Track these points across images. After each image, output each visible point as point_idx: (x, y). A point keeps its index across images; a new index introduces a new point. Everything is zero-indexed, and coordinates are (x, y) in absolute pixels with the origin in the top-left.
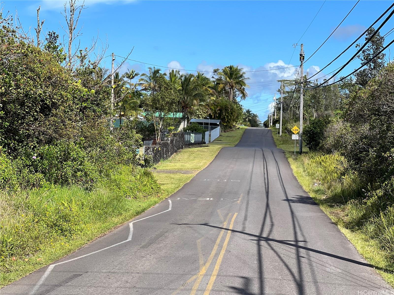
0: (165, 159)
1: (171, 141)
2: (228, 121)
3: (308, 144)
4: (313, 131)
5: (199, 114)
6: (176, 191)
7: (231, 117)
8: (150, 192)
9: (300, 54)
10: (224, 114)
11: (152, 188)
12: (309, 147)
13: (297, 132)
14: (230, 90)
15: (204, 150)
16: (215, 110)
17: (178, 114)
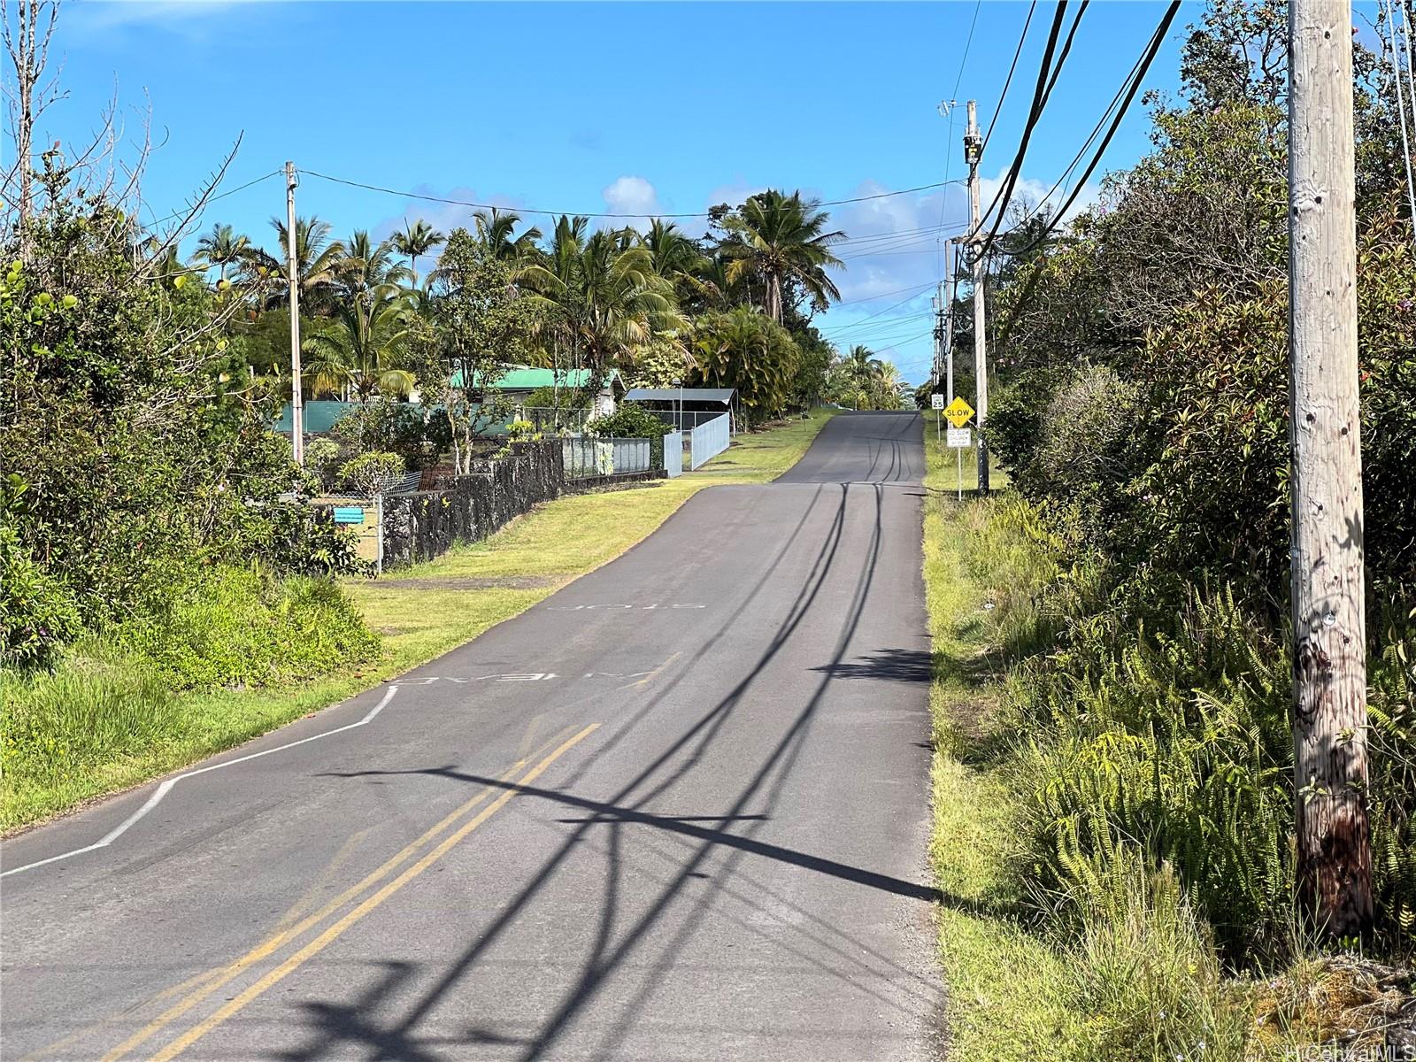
0: (468, 538)
1: (500, 471)
2: (761, 389)
3: (1006, 461)
4: (1023, 414)
5: (658, 372)
6: (444, 652)
7: (772, 376)
8: (325, 662)
9: (966, 139)
10: (746, 367)
11: (340, 647)
12: (1012, 473)
13: (966, 418)
14: (772, 282)
15: (629, 499)
16: (713, 356)
17: (572, 373)
